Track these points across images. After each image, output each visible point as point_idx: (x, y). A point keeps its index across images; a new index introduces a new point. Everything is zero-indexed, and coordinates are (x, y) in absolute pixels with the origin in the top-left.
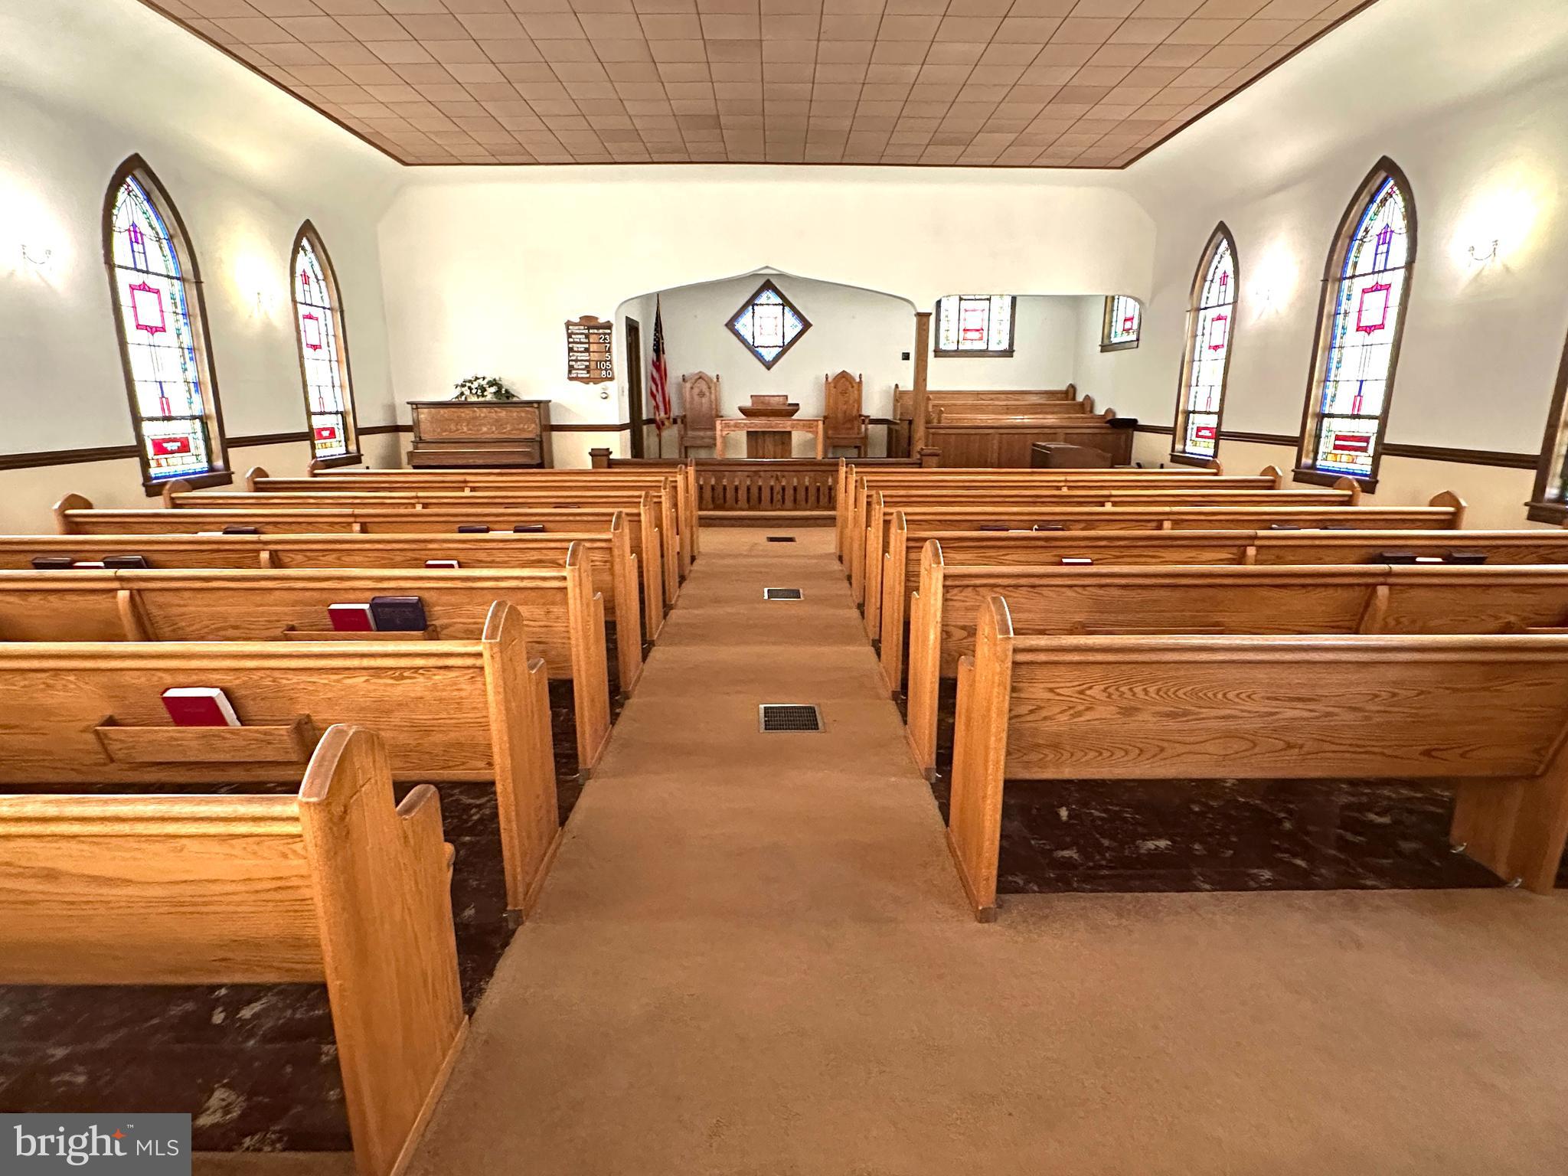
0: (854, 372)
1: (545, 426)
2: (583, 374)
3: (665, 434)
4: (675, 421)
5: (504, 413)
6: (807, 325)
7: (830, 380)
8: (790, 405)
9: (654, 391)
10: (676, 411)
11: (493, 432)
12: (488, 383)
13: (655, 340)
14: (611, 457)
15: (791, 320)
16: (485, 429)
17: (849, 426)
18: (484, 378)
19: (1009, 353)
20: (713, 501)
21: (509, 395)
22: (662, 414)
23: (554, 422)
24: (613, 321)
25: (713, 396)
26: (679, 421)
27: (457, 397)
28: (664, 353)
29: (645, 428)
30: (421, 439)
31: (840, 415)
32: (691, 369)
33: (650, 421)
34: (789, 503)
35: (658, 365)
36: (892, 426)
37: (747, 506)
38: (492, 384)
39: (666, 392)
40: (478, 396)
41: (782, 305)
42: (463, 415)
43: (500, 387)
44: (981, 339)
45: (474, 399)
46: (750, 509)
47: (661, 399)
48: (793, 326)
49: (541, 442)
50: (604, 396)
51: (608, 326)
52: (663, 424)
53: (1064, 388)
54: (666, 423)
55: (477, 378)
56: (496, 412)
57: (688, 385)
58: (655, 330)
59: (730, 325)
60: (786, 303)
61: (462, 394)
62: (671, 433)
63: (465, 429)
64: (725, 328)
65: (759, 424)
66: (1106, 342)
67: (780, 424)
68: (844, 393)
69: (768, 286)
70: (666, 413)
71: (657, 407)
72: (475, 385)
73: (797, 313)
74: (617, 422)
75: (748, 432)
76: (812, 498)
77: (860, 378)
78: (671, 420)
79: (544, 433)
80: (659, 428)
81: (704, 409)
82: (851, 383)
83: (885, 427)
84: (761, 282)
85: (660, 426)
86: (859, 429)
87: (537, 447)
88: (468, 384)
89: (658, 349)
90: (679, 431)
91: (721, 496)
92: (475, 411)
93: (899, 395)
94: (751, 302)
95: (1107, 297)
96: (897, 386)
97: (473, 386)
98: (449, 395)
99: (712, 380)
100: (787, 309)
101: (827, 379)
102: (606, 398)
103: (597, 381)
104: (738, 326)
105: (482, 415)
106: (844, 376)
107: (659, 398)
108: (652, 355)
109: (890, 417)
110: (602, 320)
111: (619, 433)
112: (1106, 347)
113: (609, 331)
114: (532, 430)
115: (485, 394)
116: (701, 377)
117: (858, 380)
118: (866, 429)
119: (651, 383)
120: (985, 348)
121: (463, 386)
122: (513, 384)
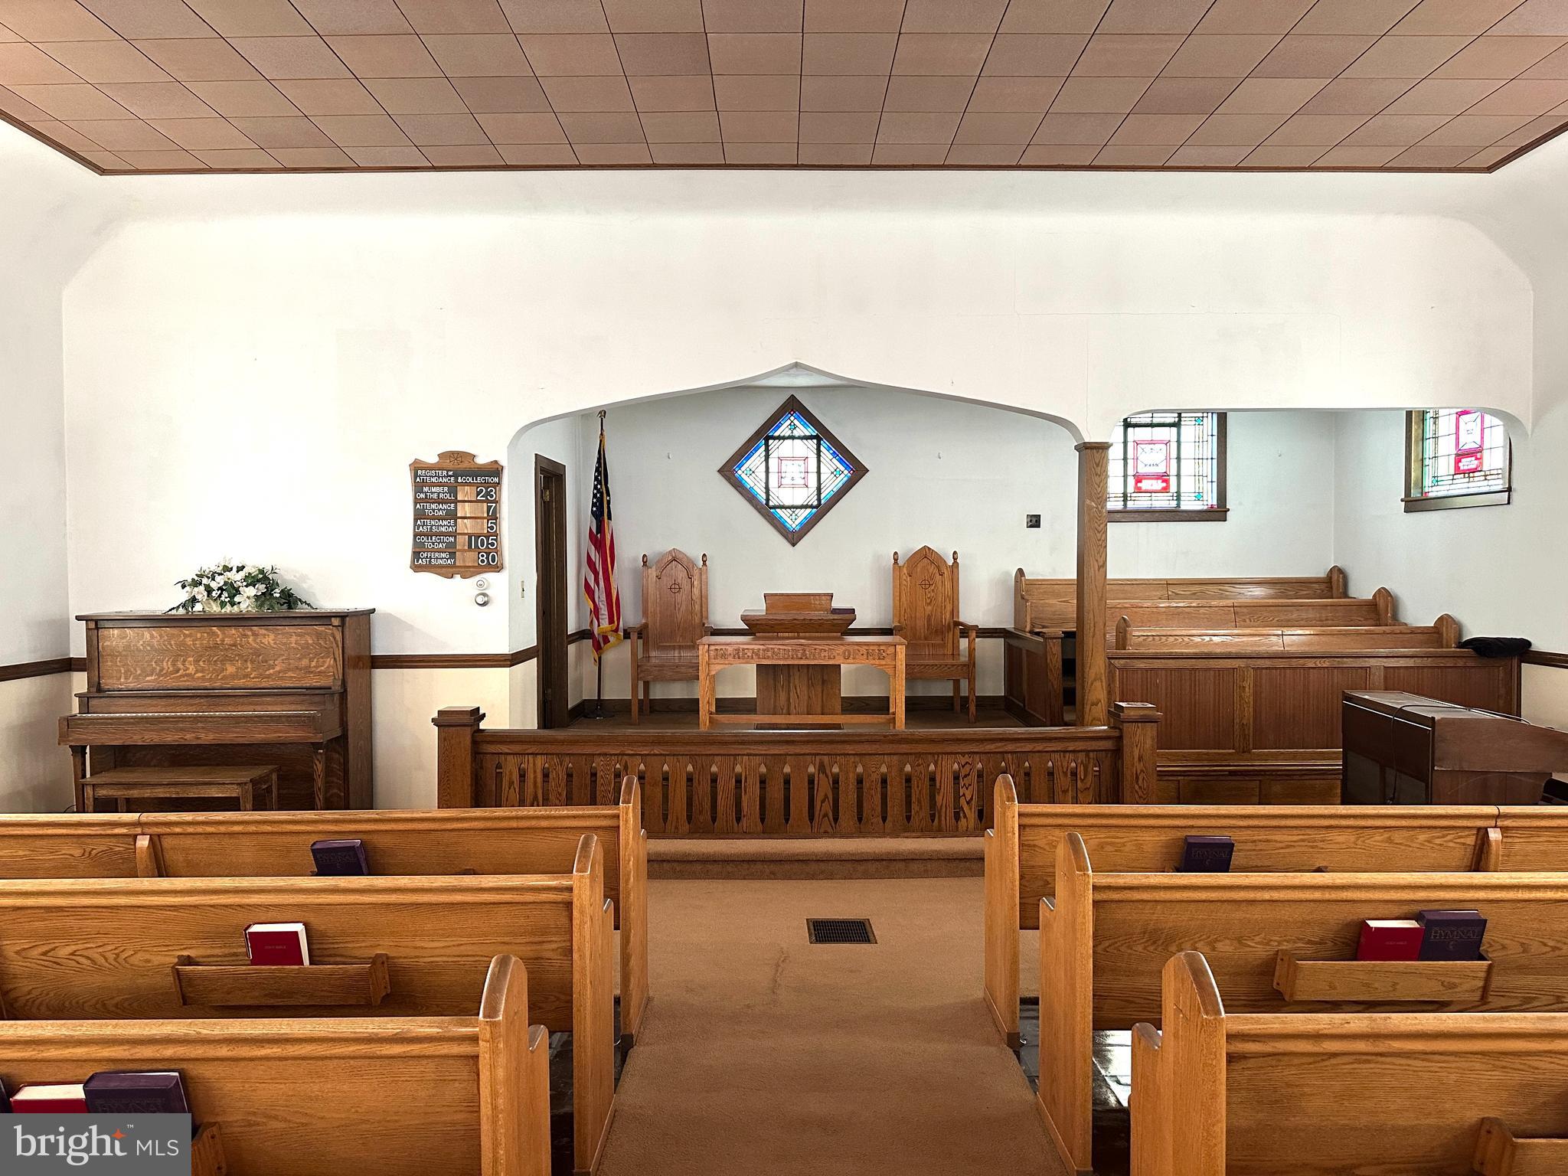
0: (944, 548)
1: (359, 658)
2: (443, 559)
3: (610, 656)
4: (627, 635)
5: (272, 636)
6: (858, 471)
7: (901, 562)
8: (836, 611)
9: (592, 583)
10: (630, 616)
11: (246, 676)
12: (245, 579)
13: (595, 496)
14: (483, 725)
15: (830, 463)
16: (231, 669)
17: (938, 641)
18: (240, 569)
19: (1218, 513)
20: (689, 818)
21: (289, 599)
22: (605, 623)
23: (380, 649)
24: (503, 462)
25: (696, 591)
26: (634, 636)
27: (184, 606)
28: (610, 518)
29: (572, 649)
30: (99, 690)
31: (921, 623)
32: (658, 545)
33: (583, 635)
34: (847, 818)
35: (600, 540)
36: (1014, 642)
37: (760, 827)
38: (251, 581)
39: (614, 586)
40: (223, 604)
41: (816, 437)
42: (189, 641)
43: (271, 585)
44: (1166, 490)
45: (215, 608)
46: (768, 833)
47: (604, 597)
48: (833, 473)
49: (343, 695)
50: (480, 600)
51: (494, 471)
52: (606, 640)
53: (1321, 573)
54: (611, 639)
55: (229, 569)
56: (255, 635)
57: (653, 573)
58: (596, 479)
59: (729, 471)
60: (822, 435)
61: (194, 600)
62: (619, 655)
63: (192, 669)
64: (718, 476)
65: (783, 650)
66: (1415, 494)
67: (820, 652)
68: (927, 584)
69: (792, 406)
70: (611, 621)
71: (596, 611)
72: (220, 580)
73: (843, 453)
74: (504, 648)
75: (757, 665)
76: (895, 809)
77: (955, 559)
78: (621, 634)
79: (351, 673)
80: (598, 647)
81: (679, 617)
82: (938, 567)
83: (1000, 642)
84: (782, 399)
85: (600, 644)
86: (956, 646)
87: (333, 708)
88: (205, 581)
89: (601, 509)
90: (634, 654)
91: (707, 805)
92: (214, 633)
93: (1023, 588)
94: (764, 435)
95: (1409, 414)
96: (1020, 572)
97: (214, 585)
98: (167, 599)
99: (694, 565)
100: (825, 444)
101: (896, 560)
102: (485, 604)
103: (467, 572)
104: (742, 473)
105: (227, 641)
106: (926, 555)
107: (600, 595)
108: (589, 522)
109: (1009, 625)
110: (482, 460)
111: (507, 670)
112: (1415, 503)
113: (496, 480)
114: (325, 670)
115: (237, 599)
116: (675, 558)
117: (950, 562)
118: (971, 650)
119: (585, 568)
120: (1174, 504)
121: (196, 583)
122: (304, 578)
